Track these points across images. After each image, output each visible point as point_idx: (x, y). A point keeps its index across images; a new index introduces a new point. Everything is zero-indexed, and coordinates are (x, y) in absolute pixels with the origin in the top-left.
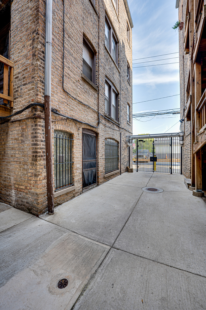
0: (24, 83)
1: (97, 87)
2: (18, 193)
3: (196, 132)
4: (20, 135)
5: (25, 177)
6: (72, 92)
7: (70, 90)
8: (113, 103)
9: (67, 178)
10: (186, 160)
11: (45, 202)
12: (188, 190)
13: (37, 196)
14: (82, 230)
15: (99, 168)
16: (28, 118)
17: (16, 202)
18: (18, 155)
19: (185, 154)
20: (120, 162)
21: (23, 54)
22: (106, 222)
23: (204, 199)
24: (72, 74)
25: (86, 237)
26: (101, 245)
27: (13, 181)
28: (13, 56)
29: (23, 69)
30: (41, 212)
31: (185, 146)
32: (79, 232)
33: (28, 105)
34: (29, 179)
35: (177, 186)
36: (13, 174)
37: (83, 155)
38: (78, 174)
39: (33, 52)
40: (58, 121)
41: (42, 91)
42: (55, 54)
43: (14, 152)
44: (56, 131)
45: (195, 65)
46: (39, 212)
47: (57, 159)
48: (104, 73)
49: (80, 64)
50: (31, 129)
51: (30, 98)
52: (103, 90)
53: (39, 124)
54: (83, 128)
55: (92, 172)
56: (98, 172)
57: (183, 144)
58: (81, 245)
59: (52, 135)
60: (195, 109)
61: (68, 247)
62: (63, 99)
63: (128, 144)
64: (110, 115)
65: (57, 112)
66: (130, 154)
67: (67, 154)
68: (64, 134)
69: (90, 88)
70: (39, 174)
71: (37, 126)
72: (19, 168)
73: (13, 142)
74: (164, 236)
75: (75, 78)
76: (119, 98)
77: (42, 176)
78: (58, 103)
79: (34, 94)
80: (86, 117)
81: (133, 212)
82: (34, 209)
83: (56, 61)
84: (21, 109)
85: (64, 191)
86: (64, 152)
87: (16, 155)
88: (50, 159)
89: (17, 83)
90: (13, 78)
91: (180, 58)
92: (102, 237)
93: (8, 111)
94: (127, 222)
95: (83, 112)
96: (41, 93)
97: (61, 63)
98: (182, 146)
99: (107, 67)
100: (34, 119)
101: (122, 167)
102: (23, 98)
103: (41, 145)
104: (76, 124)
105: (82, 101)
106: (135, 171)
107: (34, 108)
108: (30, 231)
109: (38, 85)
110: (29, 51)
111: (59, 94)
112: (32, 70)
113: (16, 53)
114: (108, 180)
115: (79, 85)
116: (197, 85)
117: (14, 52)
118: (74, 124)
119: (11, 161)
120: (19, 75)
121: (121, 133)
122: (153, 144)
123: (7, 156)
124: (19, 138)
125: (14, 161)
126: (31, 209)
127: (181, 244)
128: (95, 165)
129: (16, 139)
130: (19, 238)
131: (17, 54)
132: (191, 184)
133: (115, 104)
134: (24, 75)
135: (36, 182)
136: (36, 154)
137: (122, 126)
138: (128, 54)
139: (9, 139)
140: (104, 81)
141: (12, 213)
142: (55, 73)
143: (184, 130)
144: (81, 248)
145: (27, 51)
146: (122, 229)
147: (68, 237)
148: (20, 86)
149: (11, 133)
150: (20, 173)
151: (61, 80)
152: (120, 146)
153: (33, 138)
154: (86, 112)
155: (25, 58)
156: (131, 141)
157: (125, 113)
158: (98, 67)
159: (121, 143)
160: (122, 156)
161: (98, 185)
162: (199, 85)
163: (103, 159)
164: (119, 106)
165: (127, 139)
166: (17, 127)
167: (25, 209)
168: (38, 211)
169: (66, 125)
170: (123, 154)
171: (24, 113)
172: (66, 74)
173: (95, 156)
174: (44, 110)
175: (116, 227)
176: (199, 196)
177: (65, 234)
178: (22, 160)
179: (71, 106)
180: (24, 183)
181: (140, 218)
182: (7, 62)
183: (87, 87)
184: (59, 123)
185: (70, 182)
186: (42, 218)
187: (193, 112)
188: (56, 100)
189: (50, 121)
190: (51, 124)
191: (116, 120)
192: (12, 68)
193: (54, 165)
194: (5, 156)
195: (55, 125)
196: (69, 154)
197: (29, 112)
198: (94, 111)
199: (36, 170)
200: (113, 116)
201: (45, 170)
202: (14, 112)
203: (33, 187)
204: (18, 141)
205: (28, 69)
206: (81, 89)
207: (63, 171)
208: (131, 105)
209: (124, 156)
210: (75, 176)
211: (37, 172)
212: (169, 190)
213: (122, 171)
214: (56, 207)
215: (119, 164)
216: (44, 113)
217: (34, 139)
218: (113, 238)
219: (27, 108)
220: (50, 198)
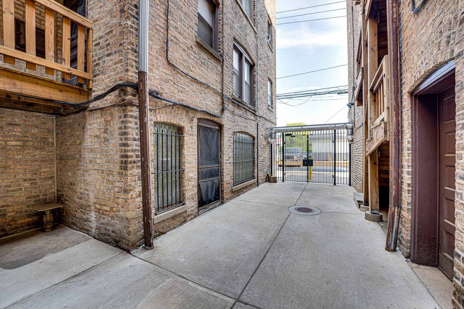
0: (108, 52)
1: (221, 55)
2: (100, 217)
3: (370, 123)
4: (103, 130)
5: (110, 194)
6: (182, 65)
7: (178, 62)
8: (246, 78)
9: (174, 194)
10: (357, 165)
11: (139, 230)
12: (359, 211)
13: (127, 221)
14: (193, 274)
15: (223, 178)
16: (114, 106)
17: (98, 230)
18: (100, 160)
19: (355, 156)
20: (256, 167)
21: (107, 9)
22: (231, 260)
23: (382, 225)
24: (182, 38)
25: (200, 285)
26: (221, 297)
27: (92, 200)
28: (92, 13)
29: (106, 32)
30: (133, 246)
31: (355, 143)
32: (189, 277)
33: (114, 86)
34: (116, 196)
35: (341, 204)
36: (93, 189)
37: (199, 158)
38: (191, 187)
39: (120, 6)
40: (159, 109)
41: (135, 65)
42: (155, 9)
43: (94, 156)
44: (156, 123)
45: (368, 22)
46: (131, 246)
47: (159, 165)
48: (232, 35)
49: (194, 22)
50: (118, 122)
51: (117, 75)
52: (230, 60)
53: (130, 113)
54: (198, 119)
55: (214, 184)
56: (222, 183)
57: (352, 141)
58: (191, 297)
59: (151, 130)
60: (369, 88)
61: (171, 299)
62: (167, 76)
63: (270, 140)
64: (241, 97)
65: (157, 96)
66: (273, 154)
67: (174, 158)
68: (170, 128)
69: (210, 57)
70: (131, 188)
71: (128, 117)
72: (101, 180)
73: (93, 140)
74: (318, 283)
75: (186, 43)
76: (255, 72)
77: (135, 193)
78: (160, 82)
79: (122, 69)
80: (204, 102)
81: (273, 245)
82: (124, 241)
83: (156, 20)
84: (103, 92)
85: (170, 213)
86: (169, 155)
87: (97, 160)
88: (148, 166)
89: (98, 52)
90: (91, 45)
91: (348, 10)
92: (223, 284)
93: (84, 95)
94: (262, 261)
95: (199, 94)
96: (132, 67)
97: (163, 22)
98: (351, 143)
99: (236, 26)
100: (123, 106)
101: (259, 174)
102: (106, 75)
103: (133, 145)
104: (187, 112)
105: (198, 78)
106: (279, 181)
107: (122, 90)
108: (116, 276)
109: (129, 56)
110: (116, 5)
111: (161, 69)
112: (120, 33)
113: (96, 8)
114: (238, 195)
115: (192, 53)
116: (371, 52)
117: (92, 6)
118: (185, 112)
119: (90, 170)
120: (101, 41)
121: (258, 124)
122: (308, 140)
123: (84, 161)
124: (100, 134)
125: (94, 170)
126: (120, 241)
127: (341, 296)
128: (218, 173)
129: (96, 136)
130: (98, 287)
131: (98, 9)
132: (363, 202)
133: (249, 81)
134: (107, 40)
135: (126, 200)
136: (126, 159)
137: (260, 113)
138: (269, 4)
139: (87, 136)
140: (232, 47)
141: (91, 246)
142: (154, 36)
143: (354, 118)
144: (190, 302)
145: (112, 5)
146: (255, 272)
147: (172, 285)
148: (102, 57)
149: (89, 127)
150: (102, 188)
151: (163, 47)
152: (256, 143)
153: (122, 135)
154: (203, 94)
155: (109, 15)
156: (273, 135)
157: (264, 94)
158: (222, 25)
159: (259, 139)
160: (260, 159)
161: (222, 203)
162: (375, 52)
163: (230, 163)
164: (255, 83)
165: (268, 133)
166: (97, 118)
167: (110, 241)
168: (129, 244)
169: (173, 113)
170: (261, 156)
171: (108, 97)
172: (172, 38)
173: (217, 159)
174: (138, 93)
175: (246, 268)
176: (374, 221)
177: (167, 280)
178: (106, 167)
179: (180, 85)
180: (109, 202)
181: (283, 255)
182: (83, 21)
183: (205, 56)
184: (161, 112)
185: (178, 200)
186: (135, 255)
187: (366, 92)
188: (157, 77)
189: (146, 110)
190: (148, 113)
191: (251, 104)
192: (90, 30)
193: (153, 175)
194: (81, 162)
195: (154, 114)
196: (178, 158)
197: (116, 96)
198: (216, 93)
199: (126, 182)
200: (246, 98)
201: (139, 183)
202: (94, 95)
203: (121, 209)
204: (100, 140)
205: (114, 33)
206: (195, 59)
207: (167, 184)
208: (273, 81)
209: (262, 158)
210: (186, 190)
211: (128, 186)
212: (330, 211)
213: (260, 181)
214: (157, 238)
215: (256, 170)
216: (138, 97)
217: (122, 137)
218: (240, 286)
219: (113, 90)
220: (147, 225)
